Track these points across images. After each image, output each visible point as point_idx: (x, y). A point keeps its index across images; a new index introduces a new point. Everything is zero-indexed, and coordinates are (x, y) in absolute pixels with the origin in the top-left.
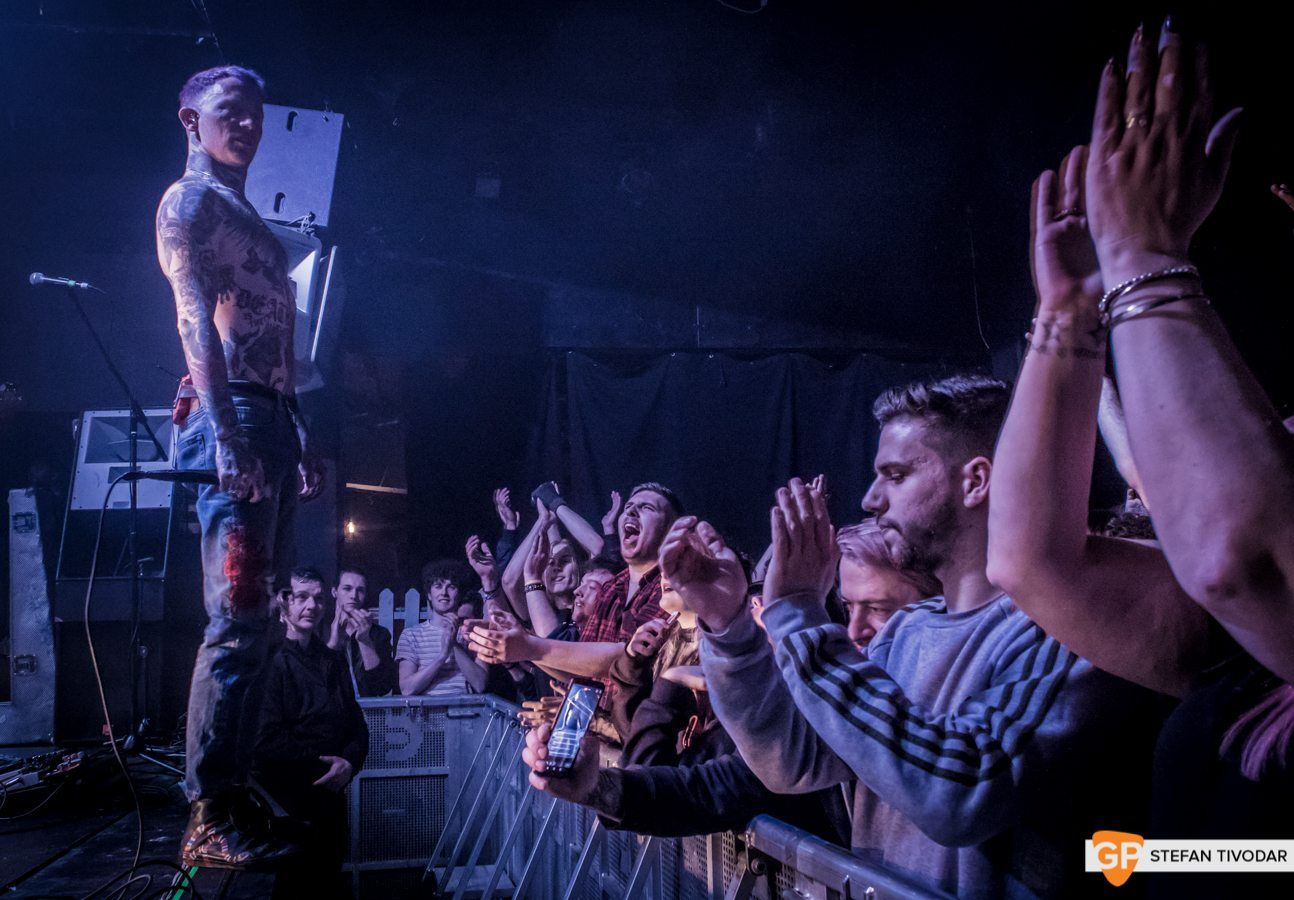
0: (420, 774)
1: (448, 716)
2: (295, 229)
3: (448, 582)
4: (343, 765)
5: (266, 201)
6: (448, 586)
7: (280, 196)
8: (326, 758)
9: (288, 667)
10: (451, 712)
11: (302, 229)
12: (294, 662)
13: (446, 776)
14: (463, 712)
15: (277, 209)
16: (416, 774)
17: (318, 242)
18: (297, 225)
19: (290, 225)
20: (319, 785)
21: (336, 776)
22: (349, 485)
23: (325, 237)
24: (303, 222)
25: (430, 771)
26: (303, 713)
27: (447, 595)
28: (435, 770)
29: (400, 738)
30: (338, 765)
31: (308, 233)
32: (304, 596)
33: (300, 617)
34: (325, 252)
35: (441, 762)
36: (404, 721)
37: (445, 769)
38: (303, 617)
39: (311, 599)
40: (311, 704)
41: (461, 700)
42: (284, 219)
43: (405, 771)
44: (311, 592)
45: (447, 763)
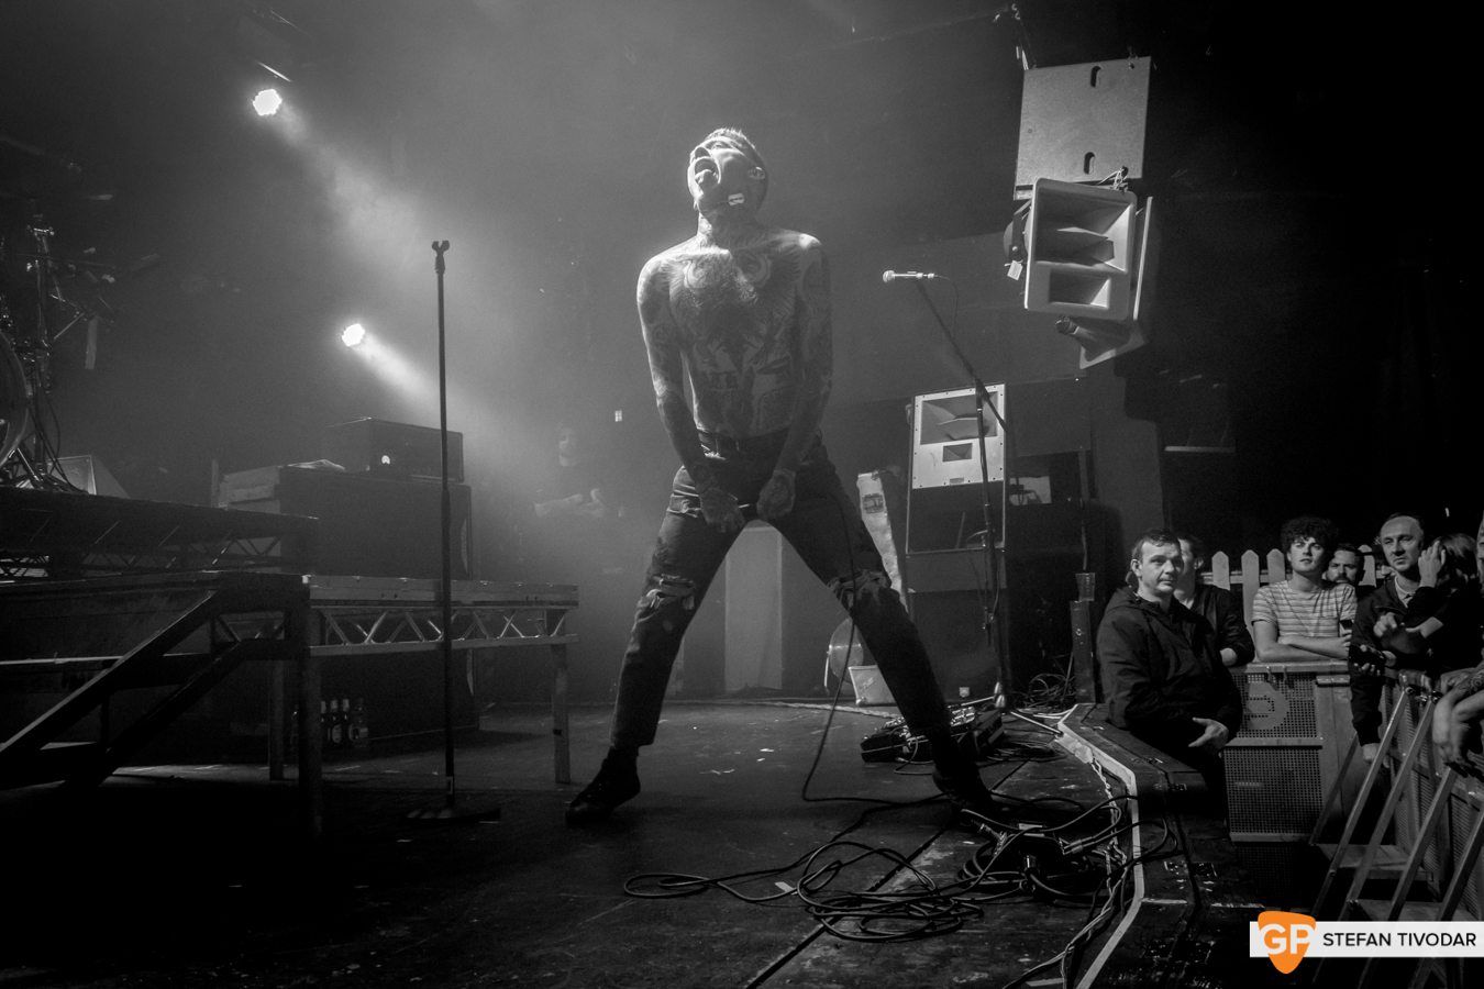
0: (1289, 744)
1: (1317, 683)
2: (1107, 187)
3: (1312, 540)
4: (1218, 729)
5: (1075, 164)
6: (1312, 545)
7: (1089, 156)
8: (1200, 720)
9: (1152, 630)
10: (1320, 680)
11: (1115, 185)
12: (1155, 623)
13: (1320, 747)
14: (1333, 680)
15: (1087, 170)
16: (1284, 744)
17: (1132, 195)
18: (1109, 182)
19: (1102, 184)
20: (1195, 748)
21: (1212, 740)
23: (1139, 189)
24: (1116, 178)
25: (1300, 741)
26: (1171, 674)
27: (1310, 554)
28: (1306, 741)
29: (1263, 706)
30: (1213, 729)
31: (1121, 188)
32: (1160, 560)
33: (1159, 581)
34: (1141, 205)
35: (1312, 731)
36: (1265, 688)
37: (1319, 740)
38: (1162, 580)
39: (1168, 562)
40: (1178, 665)
41: (1331, 666)
42: (1095, 179)
43: (1272, 741)
44: (1168, 556)
45: (1319, 734)
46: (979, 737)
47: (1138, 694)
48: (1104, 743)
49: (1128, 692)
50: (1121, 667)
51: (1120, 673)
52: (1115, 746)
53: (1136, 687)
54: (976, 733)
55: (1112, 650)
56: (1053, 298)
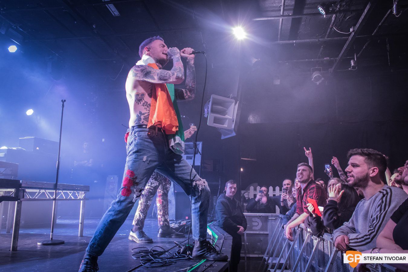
0: (261, 233)
1: (268, 218)
4: (242, 228)
8: (239, 226)
11: (230, 98)
13: (268, 234)
14: (272, 217)
17: (234, 101)
21: (241, 232)
22: (242, 158)
23: (236, 99)
24: (231, 96)
28: (265, 233)
29: (256, 224)
36: (257, 219)
37: (268, 232)
43: (258, 232)
45: (268, 230)
46: (186, 228)
47: (226, 220)
48: (215, 230)
49: (224, 219)
50: (223, 213)
51: (222, 214)
52: (217, 231)
53: (226, 218)
54: (186, 227)
55: (221, 209)
56: (214, 122)
